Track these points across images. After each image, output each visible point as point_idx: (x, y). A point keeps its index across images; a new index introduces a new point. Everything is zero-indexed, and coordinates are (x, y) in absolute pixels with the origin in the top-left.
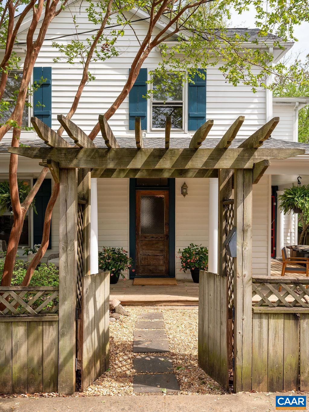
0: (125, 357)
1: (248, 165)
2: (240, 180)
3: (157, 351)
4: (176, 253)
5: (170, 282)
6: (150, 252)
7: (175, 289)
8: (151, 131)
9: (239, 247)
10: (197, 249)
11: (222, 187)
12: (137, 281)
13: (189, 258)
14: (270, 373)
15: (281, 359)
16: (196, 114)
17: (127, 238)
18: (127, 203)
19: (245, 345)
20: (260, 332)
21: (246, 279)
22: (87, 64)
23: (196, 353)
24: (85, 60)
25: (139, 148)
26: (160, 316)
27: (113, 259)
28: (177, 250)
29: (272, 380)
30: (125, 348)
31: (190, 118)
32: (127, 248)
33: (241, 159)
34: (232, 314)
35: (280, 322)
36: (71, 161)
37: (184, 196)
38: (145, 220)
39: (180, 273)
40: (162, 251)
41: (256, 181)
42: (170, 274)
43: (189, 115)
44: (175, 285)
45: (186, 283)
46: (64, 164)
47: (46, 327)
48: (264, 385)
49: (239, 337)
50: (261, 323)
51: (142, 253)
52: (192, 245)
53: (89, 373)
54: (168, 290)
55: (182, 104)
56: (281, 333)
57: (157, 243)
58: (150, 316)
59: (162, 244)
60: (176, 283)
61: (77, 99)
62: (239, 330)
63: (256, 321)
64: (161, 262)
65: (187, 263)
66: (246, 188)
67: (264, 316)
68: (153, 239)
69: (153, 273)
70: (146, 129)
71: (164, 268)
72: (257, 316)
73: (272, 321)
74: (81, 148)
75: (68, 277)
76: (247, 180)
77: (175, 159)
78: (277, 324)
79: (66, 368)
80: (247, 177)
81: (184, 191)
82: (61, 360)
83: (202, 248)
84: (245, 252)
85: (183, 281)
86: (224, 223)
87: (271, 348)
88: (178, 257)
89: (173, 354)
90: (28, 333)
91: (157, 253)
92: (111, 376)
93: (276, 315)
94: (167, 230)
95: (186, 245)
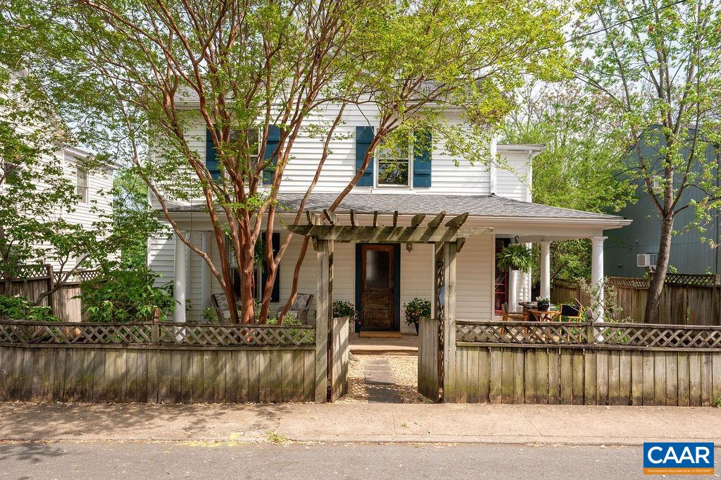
0: (360, 387)
1: (453, 239)
2: (447, 250)
3: (385, 384)
4: (401, 307)
5: (395, 335)
6: (375, 306)
7: (401, 341)
8: (377, 187)
9: (446, 299)
10: (422, 303)
11: (437, 252)
12: (363, 334)
13: (414, 311)
14: (469, 390)
15: (477, 379)
16: (422, 171)
17: (353, 291)
18: (354, 257)
19: (450, 369)
20: (462, 360)
21: (451, 321)
22: (326, 144)
23: (416, 385)
24: (325, 140)
25: (375, 226)
26: (386, 362)
27: (340, 312)
28: (402, 304)
29: (470, 395)
30: (358, 381)
31: (415, 175)
32: (353, 302)
33: (447, 235)
34: (441, 347)
35: (476, 353)
36: (326, 235)
37: (409, 251)
38: (370, 272)
39: (404, 326)
40: (387, 305)
41: (459, 251)
42: (395, 327)
43: (414, 172)
44: (400, 337)
45: (410, 337)
46: (321, 237)
47: (307, 354)
48: (464, 398)
49: (446, 363)
50: (462, 354)
51: (368, 306)
52: (416, 299)
53: (336, 391)
54: (393, 341)
55: (407, 161)
56: (476, 361)
57: (383, 297)
58: (377, 363)
59: (387, 298)
60: (400, 335)
61: (318, 173)
62: (446, 358)
63: (459, 352)
64: (387, 316)
65: (412, 317)
66: (452, 255)
67: (464, 349)
68: (378, 293)
69: (378, 326)
70: (372, 185)
71: (389, 322)
72: (459, 348)
73: (470, 352)
74: (334, 226)
75: (323, 318)
76: (452, 250)
77: (400, 234)
78: (474, 354)
79: (321, 384)
80: (452, 247)
81: (410, 246)
82: (317, 378)
83: (426, 302)
84: (450, 301)
85: (408, 334)
86: (439, 280)
87: (469, 372)
88: (403, 310)
89: (398, 386)
90: (294, 359)
91: (382, 307)
92: (351, 397)
93: (474, 348)
94: (393, 284)
95: (411, 300)
